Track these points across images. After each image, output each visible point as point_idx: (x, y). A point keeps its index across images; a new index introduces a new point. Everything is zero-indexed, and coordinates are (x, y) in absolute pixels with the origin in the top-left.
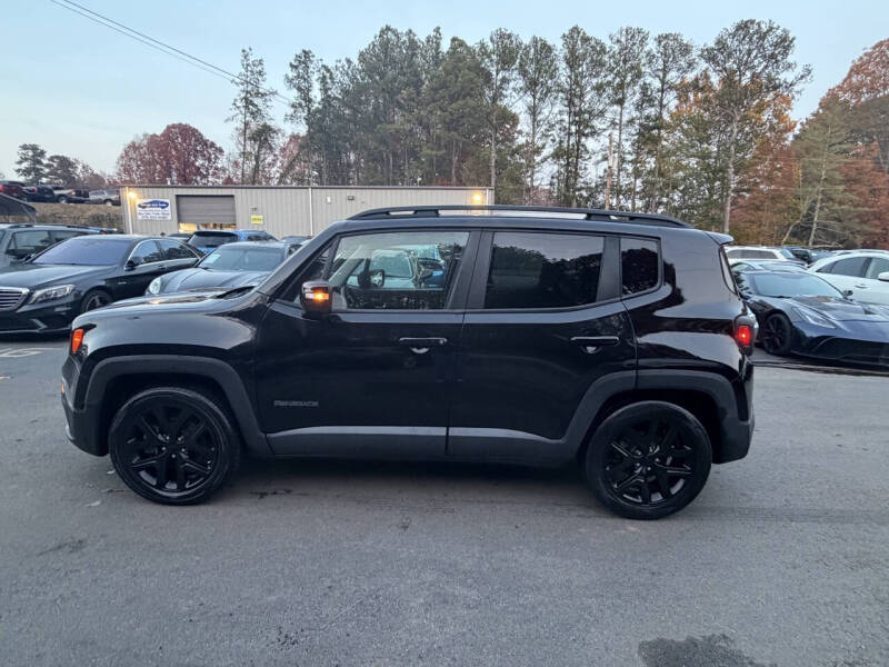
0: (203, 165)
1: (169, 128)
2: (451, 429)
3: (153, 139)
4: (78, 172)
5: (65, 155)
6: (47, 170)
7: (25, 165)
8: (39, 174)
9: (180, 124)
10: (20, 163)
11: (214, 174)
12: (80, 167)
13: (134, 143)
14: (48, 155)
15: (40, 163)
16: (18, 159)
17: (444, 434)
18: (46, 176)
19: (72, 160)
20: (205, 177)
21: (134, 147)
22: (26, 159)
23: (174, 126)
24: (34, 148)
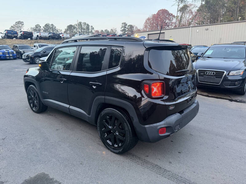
0: (168, 22)
1: (159, 11)
2: (71, 106)
3: (154, 16)
4: (134, 29)
5: (132, 25)
6: (127, 29)
7: (123, 29)
8: (125, 31)
9: (162, 9)
10: (121, 28)
11: (171, 25)
12: (135, 27)
13: (149, 18)
14: (128, 25)
15: (126, 27)
16: (121, 27)
17: (68, 107)
18: (127, 31)
19: (133, 26)
20: (168, 26)
21: (149, 19)
22: (123, 27)
23: (160, 10)
24: (125, 23)
